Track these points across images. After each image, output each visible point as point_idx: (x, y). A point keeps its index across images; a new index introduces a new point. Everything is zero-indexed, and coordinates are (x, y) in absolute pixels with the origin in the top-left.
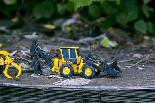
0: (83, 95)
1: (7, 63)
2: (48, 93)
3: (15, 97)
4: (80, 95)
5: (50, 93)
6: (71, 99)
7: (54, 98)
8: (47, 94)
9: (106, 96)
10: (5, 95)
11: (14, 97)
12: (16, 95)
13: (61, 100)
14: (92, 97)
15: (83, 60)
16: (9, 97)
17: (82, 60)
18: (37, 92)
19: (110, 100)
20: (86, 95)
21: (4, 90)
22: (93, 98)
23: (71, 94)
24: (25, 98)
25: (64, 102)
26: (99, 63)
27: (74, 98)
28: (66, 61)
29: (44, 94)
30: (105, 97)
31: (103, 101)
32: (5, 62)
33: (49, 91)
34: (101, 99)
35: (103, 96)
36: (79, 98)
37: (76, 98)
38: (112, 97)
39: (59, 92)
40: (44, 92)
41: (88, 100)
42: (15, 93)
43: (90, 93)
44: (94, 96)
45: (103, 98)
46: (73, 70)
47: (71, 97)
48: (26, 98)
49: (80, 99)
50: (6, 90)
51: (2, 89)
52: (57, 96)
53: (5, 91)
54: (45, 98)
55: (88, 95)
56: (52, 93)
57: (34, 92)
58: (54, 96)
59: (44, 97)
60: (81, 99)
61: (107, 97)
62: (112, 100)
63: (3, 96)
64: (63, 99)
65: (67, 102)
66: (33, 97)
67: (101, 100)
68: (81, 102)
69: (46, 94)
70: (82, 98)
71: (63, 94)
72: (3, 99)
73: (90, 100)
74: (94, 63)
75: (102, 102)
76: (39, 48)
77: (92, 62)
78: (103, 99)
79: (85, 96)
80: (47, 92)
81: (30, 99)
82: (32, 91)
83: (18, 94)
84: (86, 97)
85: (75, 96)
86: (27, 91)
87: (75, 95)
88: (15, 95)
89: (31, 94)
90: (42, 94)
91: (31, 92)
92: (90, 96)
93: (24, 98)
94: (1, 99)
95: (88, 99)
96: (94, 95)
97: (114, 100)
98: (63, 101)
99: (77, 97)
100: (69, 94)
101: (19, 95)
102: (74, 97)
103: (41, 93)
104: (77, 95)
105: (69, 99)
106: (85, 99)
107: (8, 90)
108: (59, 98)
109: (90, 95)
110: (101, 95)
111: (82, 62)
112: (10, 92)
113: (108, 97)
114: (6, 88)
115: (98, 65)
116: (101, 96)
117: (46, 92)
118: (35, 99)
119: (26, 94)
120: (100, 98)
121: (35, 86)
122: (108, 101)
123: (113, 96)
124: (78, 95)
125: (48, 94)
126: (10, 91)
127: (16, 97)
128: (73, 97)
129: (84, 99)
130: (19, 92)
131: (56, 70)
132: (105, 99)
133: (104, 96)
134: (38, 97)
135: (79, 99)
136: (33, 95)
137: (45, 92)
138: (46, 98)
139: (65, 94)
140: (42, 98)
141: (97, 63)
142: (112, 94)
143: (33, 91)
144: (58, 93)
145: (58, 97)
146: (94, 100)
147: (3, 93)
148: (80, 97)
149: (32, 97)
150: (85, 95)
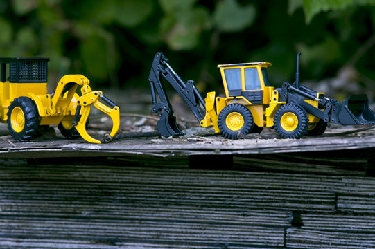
0: (292, 197)
1: (85, 103)
2: (204, 193)
3: (122, 207)
4: (283, 196)
5: (208, 195)
6: (262, 209)
7: (218, 207)
8: (200, 196)
9: (349, 198)
10: (97, 203)
11: (120, 208)
12: (125, 202)
13: (236, 211)
14: (315, 200)
15: (277, 94)
16: (109, 207)
17: (275, 93)
18: (175, 192)
19: (360, 206)
20: (299, 197)
21: (95, 190)
22: (318, 203)
23: (261, 195)
24: (147, 209)
25: (244, 215)
26: (317, 99)
27: (270, 204)
28: (235, 97)
29: (194, 198)
30: (347, 199)
31: (343, 210)
32: (79, 102)
33: (204, 189)
34: (339, 205)
35: (343, 197)
36: (282, 204)
37: (274, 204)
38: (366, 200)
39: (230, 190)
40: (193, 192)
41: (304, 208)
42: (121, 196)
43: (310, 191)
44: (319, 198)
45: (344, 203)
46: (252, 120)
47: (262, 202)
48: (150, 209)
49: (284, 207)
50: (100, 191)
51: (90, 187)
52: (225, 200)
53: (98, 192)
54: (195, 208)
55: (304, 197)
56: (213, 193)
57: (169, 193)
58: (218, 202)
59: (193, 205)
60: (287, 207)
61: (352, 200)
62: (365, 207)
63: (92, 205)
64: (241, 210)
65: (250, 215)
66: (166, 204)
67: (336, 208)
68: (287, 214)
69: (197, 198)
70: (288, 204)
71: (241, 194)
72: (92, 212)
73: (309, 208)
74: (307, 101)
75: (340, 213)
76: (170, 70)
77: (300, 97)
78: (343, 205)
79: (297, 199)
80: (202, 193)
81: (159, 211)
82: (162, 189)
83: (128, 200)
84: (300, 202)
85: (270, 199)
86: (152, 190)
87: (272, 197)
88: (121, 201)
89: (161, 197)
90: (189, 196)
91: (160, 193)
92: (309, 199)
93: (144, 208)
94: (88, 212)
95: (303, 205)
96: (320, 196)
97: (370, 207)
98: (242, 215)
99: (276, 202)
100: (256, 195)
101: (133, 201)
102: (268, 202)
103: (186, 195)
104: (276, 196)
105: (257, 209)
106: (297, 208)
107: (104, 190)
108: (230, 207)
109: (308, 197)
110: (337, 194)
111: (275, 99)
112: (110, 194)
113: (355, 200)
114: (99, 185)
115: (315, 105)
116: (336, 199)
117: (198, 193)
118: (172, 210)
119: (149, 197)
120: (335, 203)
121: (141, 148)
122: (355, 211)
123: (368, 196)
124: (279, 196)
125: (202, 196)
126: (110, 191)
127: (126, 208)
128: (265, 202)
129: (293, 207)
130: (131, 193)
131: (211, 124)
132: (349, 206)
133: (346, 197)
134: (180, 205)
135: (280, 206)
136: (166, 199)
137: (196, 192)
138: (197, 206)
139: (246, 196)
140: (189, 207)
141: (313, 100)
142: (367, 191)
143: (166, 191)
144: (227, 194)
145: (228, 202)
146: (319, 209)
147: (93, 197)
148: (284, 201)
149: (163, 206)
150: (296, 197)
